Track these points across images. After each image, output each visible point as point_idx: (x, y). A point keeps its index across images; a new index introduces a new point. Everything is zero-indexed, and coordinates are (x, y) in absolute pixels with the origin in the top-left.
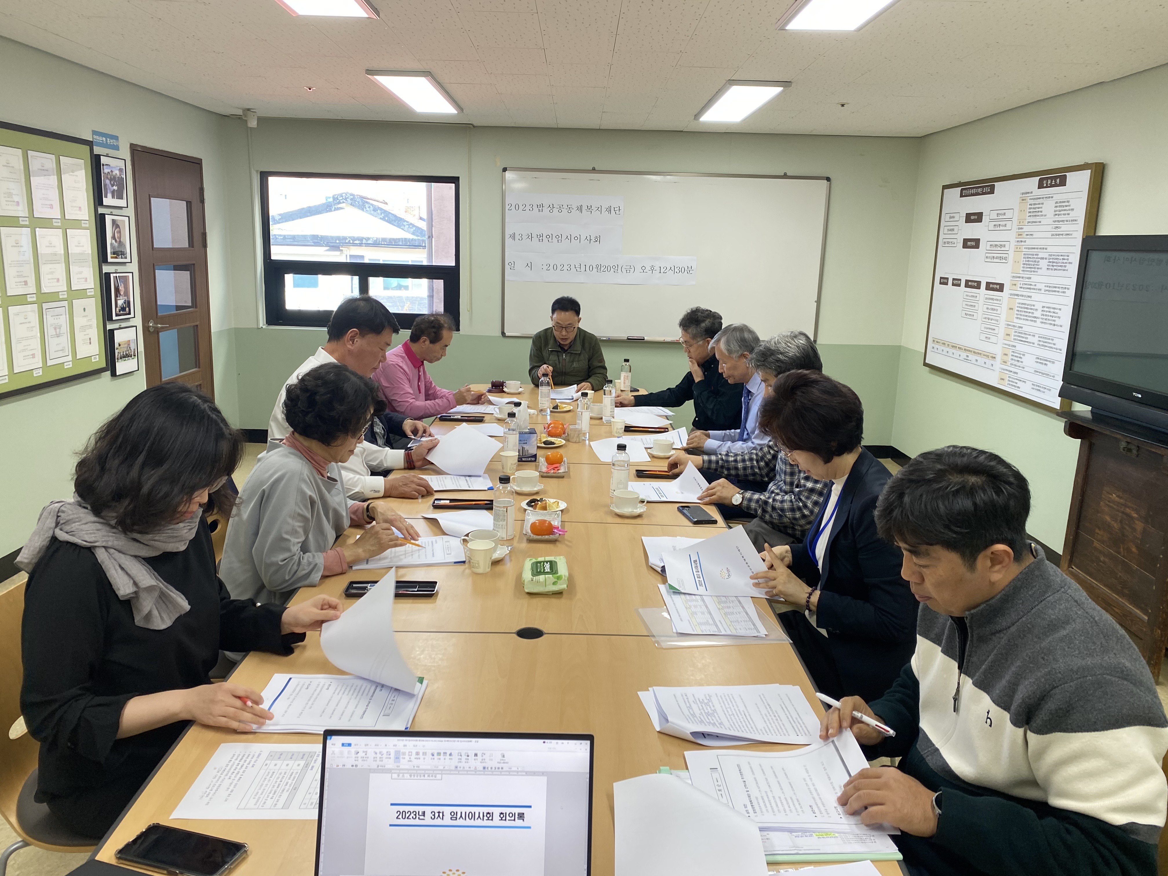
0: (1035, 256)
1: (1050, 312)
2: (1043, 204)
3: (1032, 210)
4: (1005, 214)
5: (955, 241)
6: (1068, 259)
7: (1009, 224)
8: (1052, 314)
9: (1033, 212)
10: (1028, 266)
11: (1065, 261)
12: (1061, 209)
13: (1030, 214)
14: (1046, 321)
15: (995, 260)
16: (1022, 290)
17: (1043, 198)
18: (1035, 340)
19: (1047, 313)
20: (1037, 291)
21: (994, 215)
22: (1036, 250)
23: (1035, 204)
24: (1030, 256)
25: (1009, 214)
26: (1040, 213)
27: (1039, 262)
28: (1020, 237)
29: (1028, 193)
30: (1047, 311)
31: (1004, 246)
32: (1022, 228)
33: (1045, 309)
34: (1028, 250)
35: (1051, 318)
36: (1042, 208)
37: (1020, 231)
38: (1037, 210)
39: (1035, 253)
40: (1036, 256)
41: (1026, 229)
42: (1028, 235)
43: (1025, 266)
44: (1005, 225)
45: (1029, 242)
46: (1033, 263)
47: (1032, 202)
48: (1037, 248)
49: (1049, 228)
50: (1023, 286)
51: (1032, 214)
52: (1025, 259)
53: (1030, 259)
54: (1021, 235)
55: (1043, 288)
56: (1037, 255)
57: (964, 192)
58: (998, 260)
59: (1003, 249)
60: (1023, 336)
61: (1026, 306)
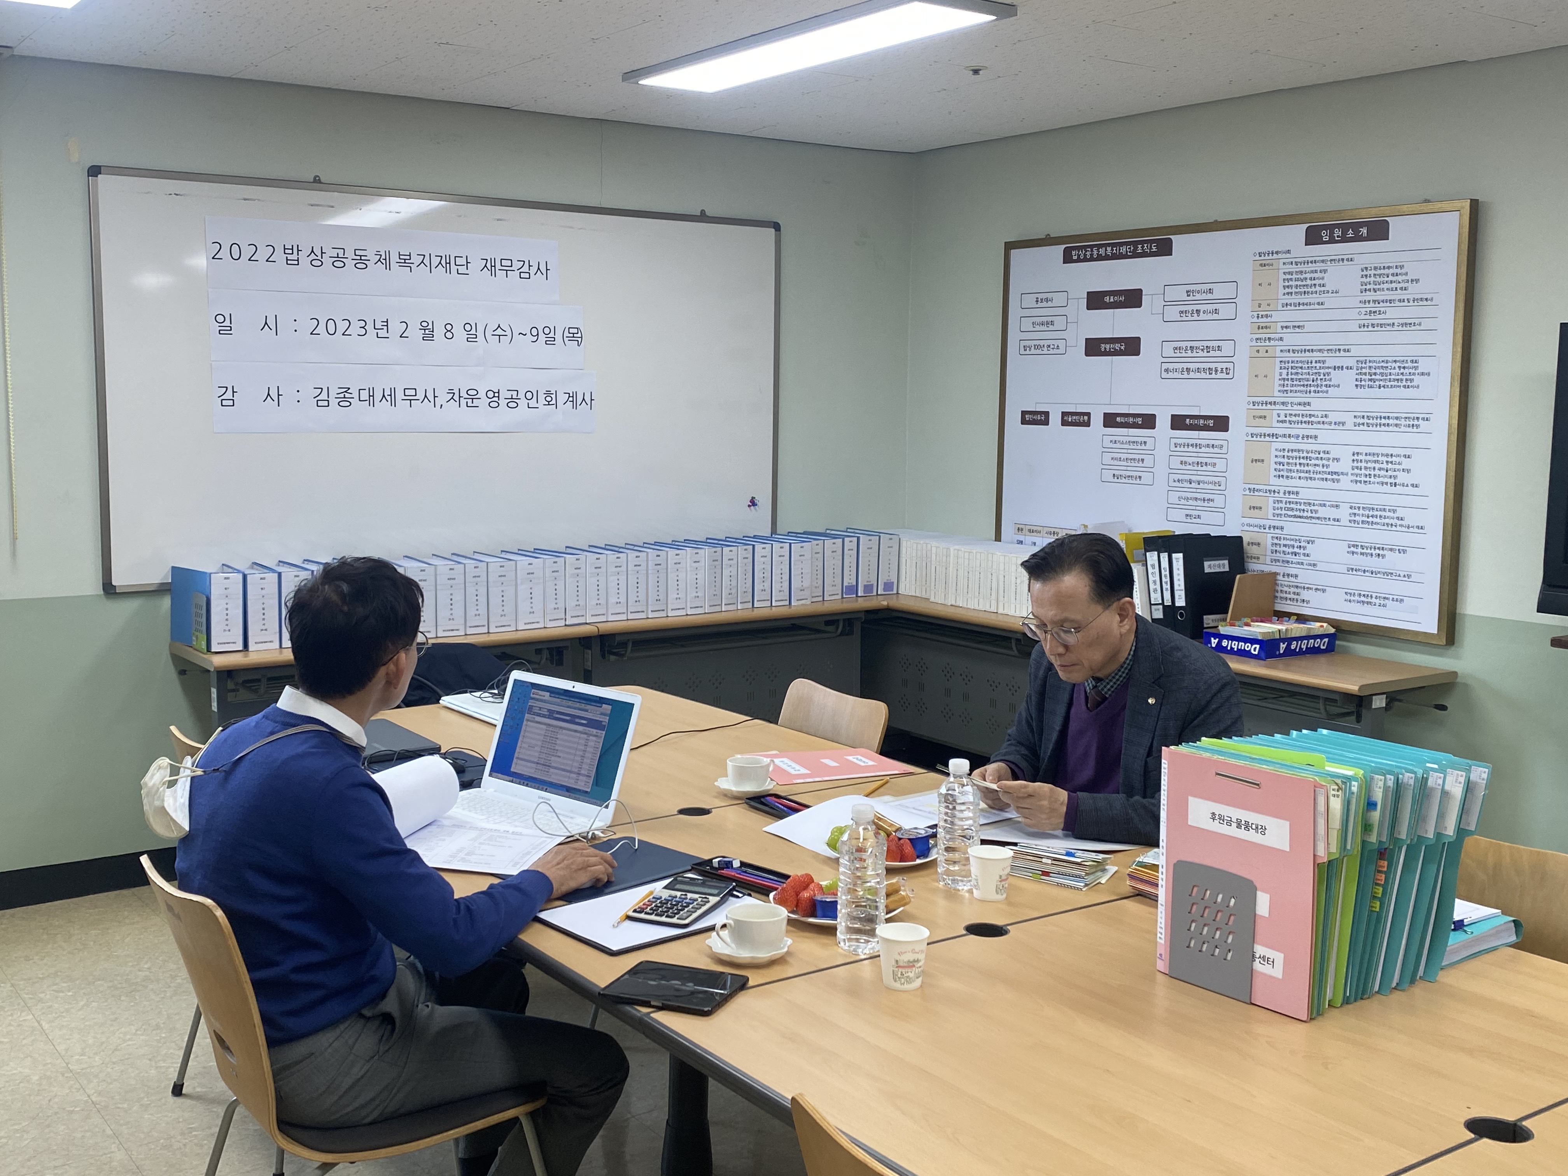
0: (1314, 364)
1: (1376, 462)
2: (1325, 271)
3: (1293, 283)
4: (1210, 291)
5: (1061, 344)
6: (1416, 368)
7: (1226, 311)
8: (1385, 466)
9: (1297, 286)
10: (1298, 383)
11: (1407, 371)
12: (1378, 279)
13: (1287, 290)
14: (1368, 479)
15: (1192, 375)
16: (1287, 425)
17: (1323, 261)
18: (1344, 513)
19: (1369, 465)
20: (1333, 426)
21: (1179, 293)
22: (1315, 354)
23: (1301, 272)
24: (1300, 365)
25: (1220, 292)
26: (1318, 288)
27: (1329, 374)
28: (1265, 330)
29: (1277, 253)
30: (1367, 462)
31: (1219, 348)
32: (1267, 316)
33: (1360, 457)
34: (1292, 354)
35: (1383, 473)
36: (1323, 278)
37: (1264, 320)
38: (1309, 282)
39: (1314, 360)
40: (1318, 365)
41: (1276, 316)
42: (1286, 327)
43: (1290, 382)
44: (1216, 311)
45: (1292, 339)
46: (1311, 377)
47: (1294, 269)
48: (1320, 351)
49: (1353, 314)
50: (1288, 419)
51: (1294, 290)
52: (1284, 372)
53: (1300, 371)
54: (1266, 327)
55: (1350, 420)
56: (1324, 362)
57: (1073, 253)
58: (1203, 375)
59: (1212, 353)
60: (1302, 507)
61: (1305, 455)
